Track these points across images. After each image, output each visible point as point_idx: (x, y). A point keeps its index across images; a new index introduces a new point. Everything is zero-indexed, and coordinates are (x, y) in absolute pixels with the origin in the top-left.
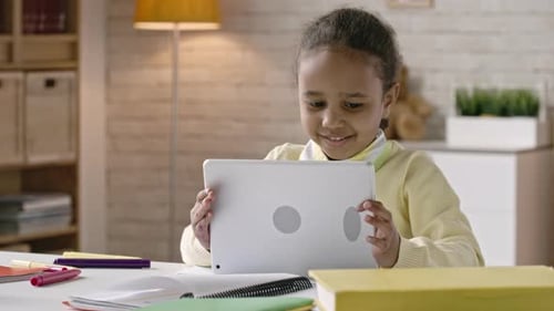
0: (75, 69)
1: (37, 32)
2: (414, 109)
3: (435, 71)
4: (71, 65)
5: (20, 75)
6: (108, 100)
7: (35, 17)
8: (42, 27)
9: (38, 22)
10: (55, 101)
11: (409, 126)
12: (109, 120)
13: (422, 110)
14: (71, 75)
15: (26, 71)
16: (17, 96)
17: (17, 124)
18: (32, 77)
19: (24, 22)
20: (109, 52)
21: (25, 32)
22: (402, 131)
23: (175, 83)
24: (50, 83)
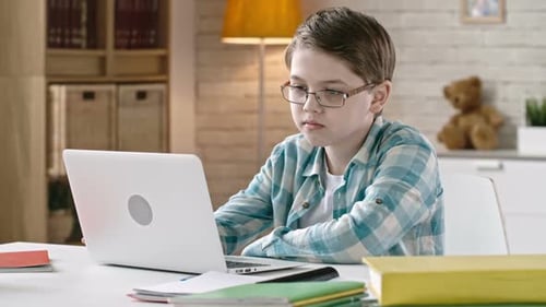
0: (166, 82)
1: (129, 47)
2: (487, 120)
3: (506, 83)
4: (163, 78)
5: (113, 88)
6: (197, 112)
7: (128, 33)
8: (134, 41)
9: (131, 37)
10: (146, 113)
11: (483, 136)
12: (199, 130)
13: (495, 120)
14: (161, 87)
15: (118, 83)
16: (110, 108)
17: (110, 135)
18: (123, 88)
19: (116, 37)
20: (198, 65)
21: (117, 47)
22: (476, 140)
23: (261, 95)
24: (141, 95)
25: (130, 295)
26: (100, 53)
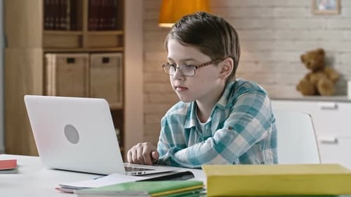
0: (122, 52)
1: (98, 29)
2: (328, 76)
3: (341, 53)
4: (120, 49)
5: (87, 55)
6: (145, 71)
7: (97, 20)
8: (101, 26)
9: (99, 23)
10: (109, 72)
11: (325, 86)
12: (145, 82)
13: (333, 76)
14: (119, 55)
15: (91, 53)
16: (85, 69)
17: (85, 86)
18: (93, 56)
19: (89, 23)
20: (145, 41)
21: (90, 29)
22: (321, 90)
24: (106, 60)
25: (58, 189)
26: (78, 33)
